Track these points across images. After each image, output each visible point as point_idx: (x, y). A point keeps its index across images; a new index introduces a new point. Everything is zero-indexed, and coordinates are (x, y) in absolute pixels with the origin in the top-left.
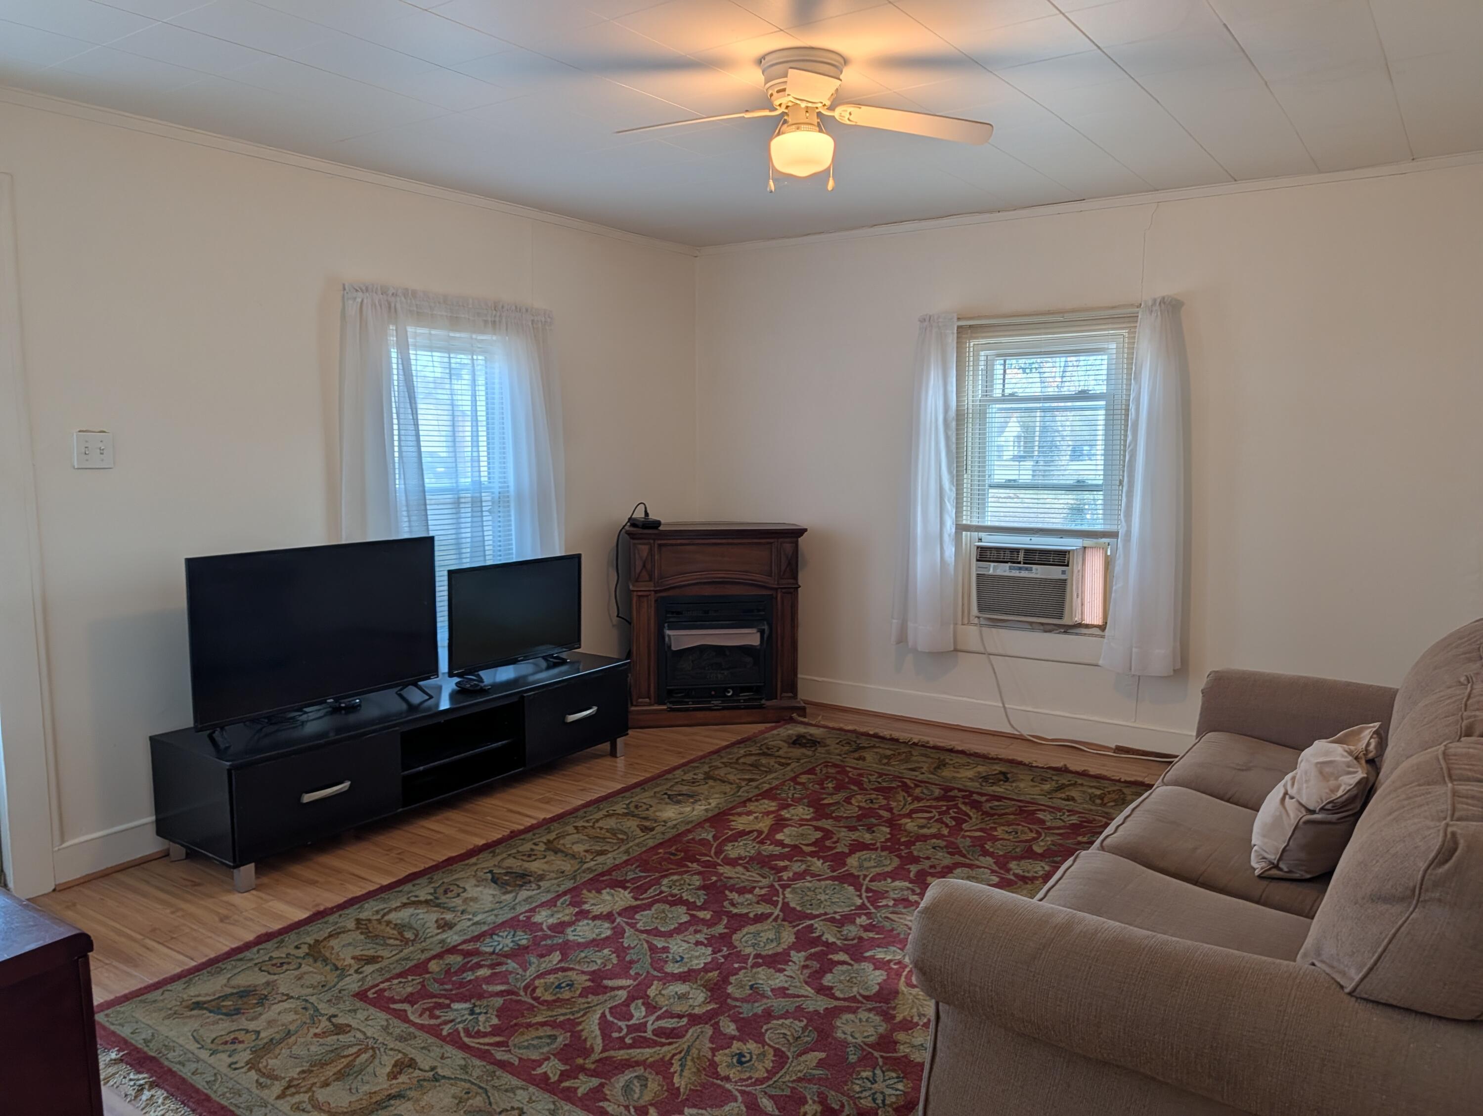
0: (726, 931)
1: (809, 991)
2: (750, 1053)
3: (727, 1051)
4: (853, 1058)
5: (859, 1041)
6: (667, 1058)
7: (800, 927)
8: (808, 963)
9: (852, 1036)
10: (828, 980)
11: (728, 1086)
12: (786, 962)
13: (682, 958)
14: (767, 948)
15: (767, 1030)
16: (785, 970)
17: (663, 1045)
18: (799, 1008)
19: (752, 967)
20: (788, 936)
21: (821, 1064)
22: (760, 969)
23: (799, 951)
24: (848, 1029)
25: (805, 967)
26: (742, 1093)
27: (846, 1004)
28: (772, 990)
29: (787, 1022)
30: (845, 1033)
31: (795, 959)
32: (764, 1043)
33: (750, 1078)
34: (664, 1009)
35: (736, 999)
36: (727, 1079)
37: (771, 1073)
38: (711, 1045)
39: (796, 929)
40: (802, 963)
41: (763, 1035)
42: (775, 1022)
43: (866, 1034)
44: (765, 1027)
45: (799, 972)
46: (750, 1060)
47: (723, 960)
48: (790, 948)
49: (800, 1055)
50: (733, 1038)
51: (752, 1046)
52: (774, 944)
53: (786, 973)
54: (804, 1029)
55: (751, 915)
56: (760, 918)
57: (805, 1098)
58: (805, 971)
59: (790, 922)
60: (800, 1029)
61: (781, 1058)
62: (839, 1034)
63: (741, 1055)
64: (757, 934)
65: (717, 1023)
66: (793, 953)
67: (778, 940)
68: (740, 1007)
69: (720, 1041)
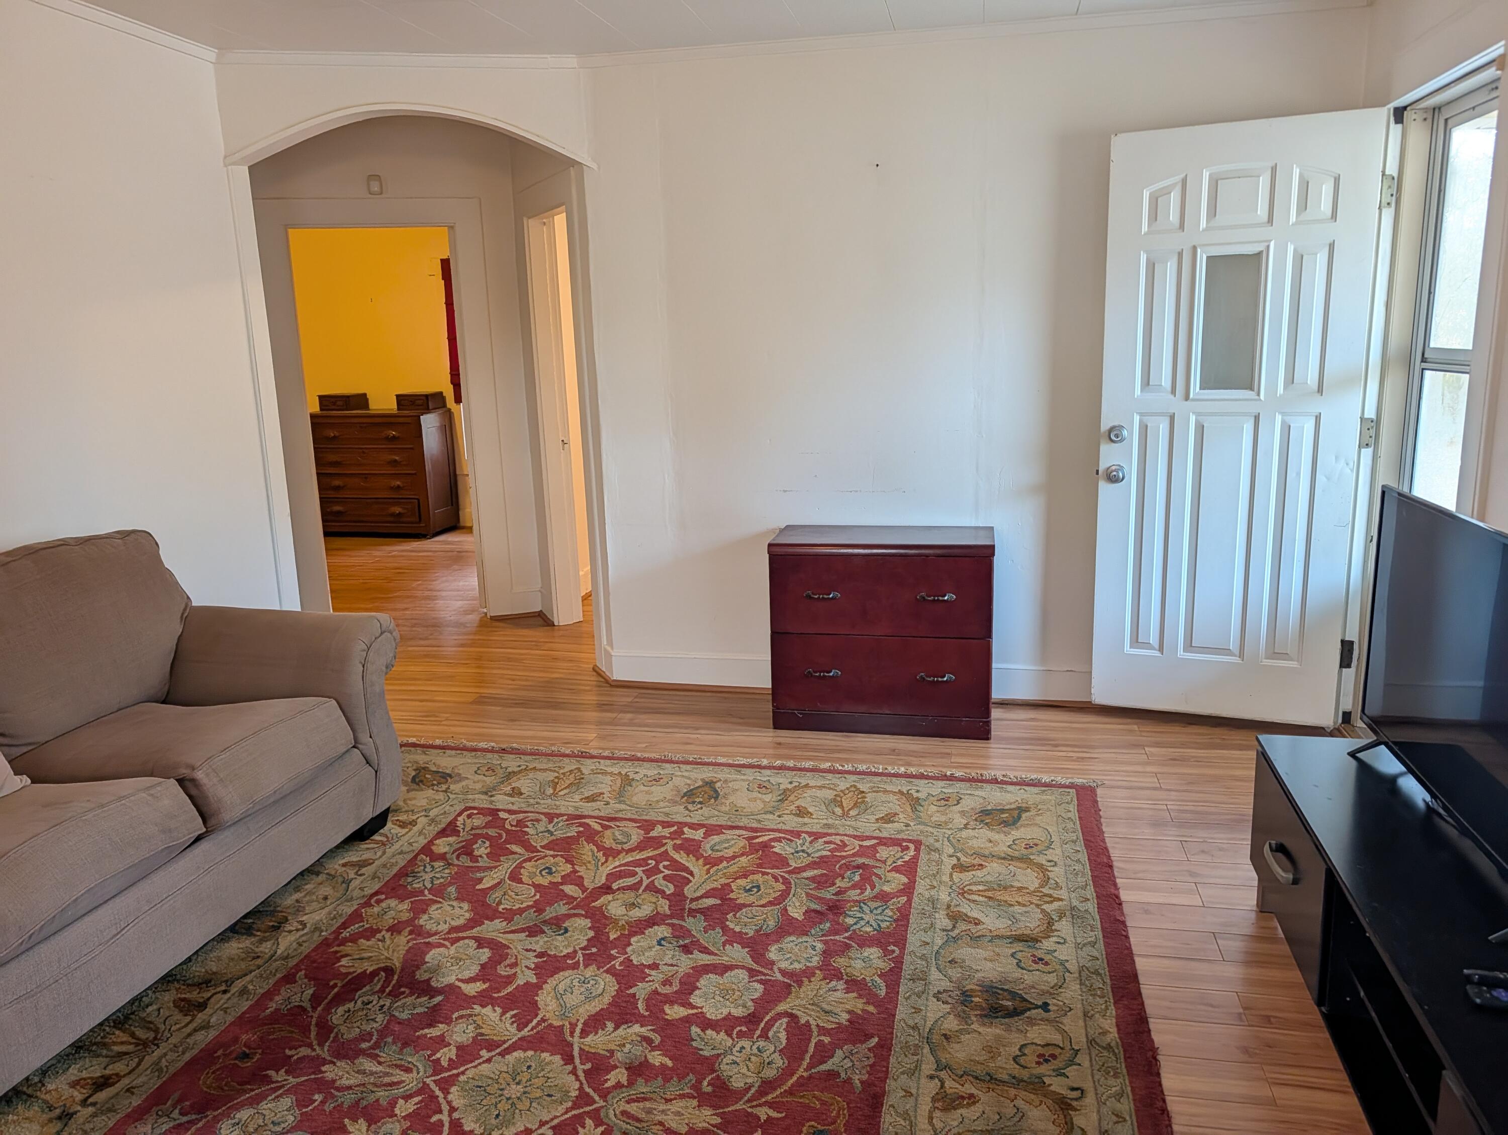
0: (632, 991)
1: (503, 939)
2: (542, 876)
3: (563, 873)
4: (452, 889)
5: (446, 904)
6: (611, 858)
7: (535, 1022)
8: (513, 971)
9: (453, 907)
10: (485, 954)
11: (552, 853)
12: (537, 966)
13: (659, 944)
14: (568, 981)
15: (535, 895)
16: (536, 956)
17: (620, 866)
18: (509, 920)
19: (575, 952)
20: (546, 1000)
21: (480, 880)
22: (565, 952)
23: (527, 984)
24: (457, 911)
25: (514, 965)
26: (539, 851)
27: (461, 935)
28: (544, 932)
29: (517, 906)
30: (460, 907)
31: (528, 972)
32: (534, 885)
33: (536, 861)
34: (641, 891)
35: (575, 915)
36: (554, 856)
37: (520, 866)
38: (579, 874)
39: (539, 1018)
40: (518, 969)
41: (536, 891)
42: (531, 903)
43: (439, 911)
44: (538, 897)
45: (519, 957)
46: (541, 871)
47: (613, 952)
48: (539, 987)
49: (499, 883)
50: (562, 884)
51: (544, 881)
52: (561, 987)
53: (535, 954)
54: (500, 903)
55: (610, 1025)
56: (594, 1023)
57: (488, 857)
58: (513, 960)
59: (551, 1025)
60: (503, 901)
61: (515, 877)
62: (466, 906)
63: (550, 873)
64: (589, 999)
65: (583, 892)
66: (534, 980)
67: (558, 997)
68: (569, 909)
69: (574, 878)
